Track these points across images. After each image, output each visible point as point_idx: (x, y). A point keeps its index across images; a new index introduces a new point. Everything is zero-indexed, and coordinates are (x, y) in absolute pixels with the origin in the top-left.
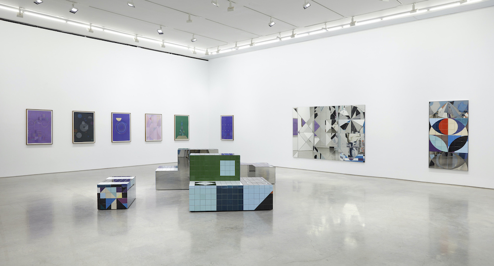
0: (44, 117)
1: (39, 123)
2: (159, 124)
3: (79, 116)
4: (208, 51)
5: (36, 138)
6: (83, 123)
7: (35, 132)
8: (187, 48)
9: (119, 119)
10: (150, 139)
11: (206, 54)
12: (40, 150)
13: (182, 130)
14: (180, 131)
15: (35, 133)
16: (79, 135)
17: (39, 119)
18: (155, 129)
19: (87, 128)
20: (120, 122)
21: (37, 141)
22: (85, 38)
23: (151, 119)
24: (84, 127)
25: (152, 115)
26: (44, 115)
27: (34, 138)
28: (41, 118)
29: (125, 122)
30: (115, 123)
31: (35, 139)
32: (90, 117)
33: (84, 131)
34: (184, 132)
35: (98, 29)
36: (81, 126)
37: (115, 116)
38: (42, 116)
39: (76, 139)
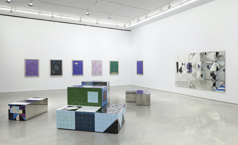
0: (34, 63)
1: (31, 66)
2: (100, 66)
3: (54, 62)
4: (125, 24)
5: (30, 73)
6: (56, 66)
7: (30, 70)
8: (113, 24)
9: (76, 64)
10: (95, 74)
11: (124, 27)
12: (32, 80)
13: (114, 69)
14: (113, 69)
16: (54, 72)
17: (31, 64)
18: (98, 68)
19: (58, 68)
20: (77, 65)
21: (30, 75)
23: (95, 63)
24: (56, 68)
25: (96, 61)
27: (29, 73)
28: (33, 64)
29: (80, 65)
30: (74, 65)
31: (30, 74)
32: (60, 63)
34: (115, 70)
35: (57, 16)
37: (74, 62)
39: (52, 74)
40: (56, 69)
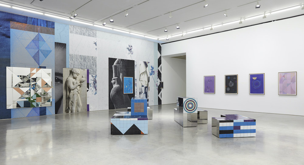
1: (209, 83)
2: (294, 80)
3: (229, 78)
5: (208, 90)
6: (231, 82)
7: (207, 87)
9: (255, 78)
10: (283, 92)
16: (228, 89)
17: (209, 81)
18: (288, 85)
19: (233, 85)
20: (256, 80)
21: (208, 92)
23: (284, 76)
24: (231, 84)
25: (286, 73)
27: (207, 90)
28: (210, 80)
32: (234, 78)
36: (229, 83)
37: (252, 76)
39: (227, 92)
40: (230, 86)
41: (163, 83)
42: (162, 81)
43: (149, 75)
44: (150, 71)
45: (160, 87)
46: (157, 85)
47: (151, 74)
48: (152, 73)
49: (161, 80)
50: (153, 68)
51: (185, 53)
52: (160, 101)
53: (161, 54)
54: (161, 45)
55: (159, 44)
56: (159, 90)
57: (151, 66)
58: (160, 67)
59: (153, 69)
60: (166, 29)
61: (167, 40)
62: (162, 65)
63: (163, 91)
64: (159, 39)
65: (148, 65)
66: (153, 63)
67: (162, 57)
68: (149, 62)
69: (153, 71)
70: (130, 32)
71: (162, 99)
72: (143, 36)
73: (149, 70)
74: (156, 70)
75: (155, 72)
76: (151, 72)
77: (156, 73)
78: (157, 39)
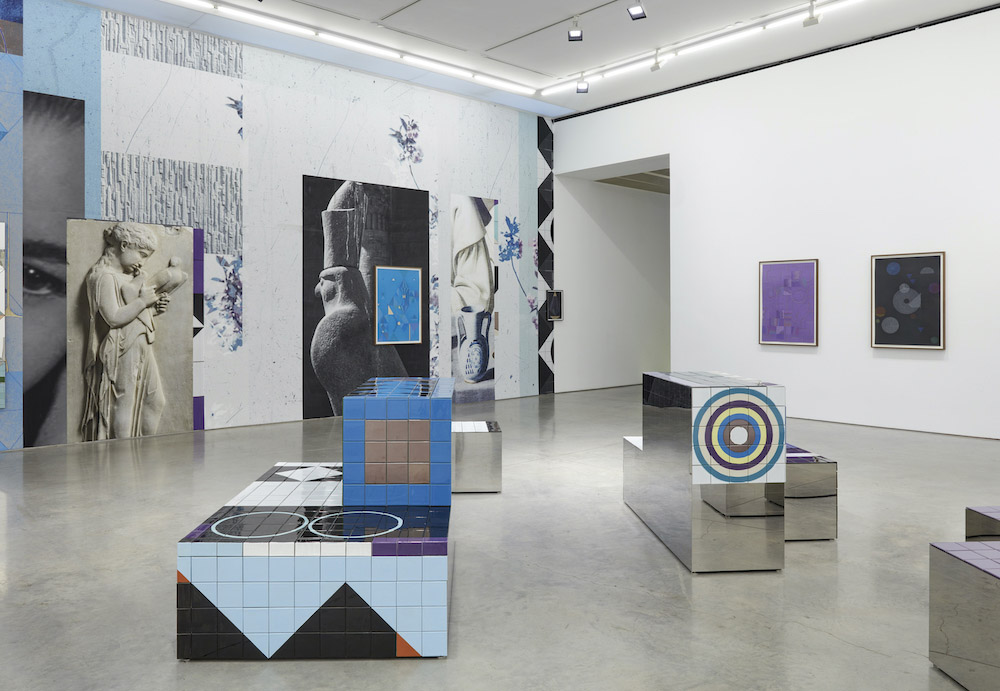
0: (797, 277)
1: (786, 293)
3: (892, 269)
5: (780, 329)
6: (904, 289)
7: (779, 314)
15: (778, 317)
16: (892, 325)
17: (786, 285)
19: (916, 303)
21: (781, 337)
22: (917, 30)
24: (907, 301)
26: (797, 274)
27: (775, 328)
28: (790, 281)
31: (778, 332)
32: (926, 271)
33: (908, 312)
36: (897, 296)
38: (792, 276)
39: (882, 338)
40: (903, 309)
41: (559, 294)
42: (557, 288)
43: (496, 261)
44: (503, 242)
45: (549, 313)
46: (531, 303)
47: (506, 256)
48: (512, 249)
49: (550, 282)
50: (514, 228)
51: (666, 158)
52: (546, 377)
53: (551, 167)
54: (554, 127)
55: (541, 121)
56: (545, 330)
57: (507, 220)
58: (547, 223)
59: (517, 231)
60: (576, 26)
61: (578, 91)
62: (554, 214)
63: (559, 328)
64: (544, 93)
65: (492, 212)
66: (516, 204)
67: (555, 178)
68: (496, 202)
69: (516, 239)
70: (403, 53)
71: (555, 368)
72: (468, 75)
73: (496, 237)
74: (528, 236)
75: (523, 247)
76: (504, 247)
77: (530, 252)
78: (531, 92)
